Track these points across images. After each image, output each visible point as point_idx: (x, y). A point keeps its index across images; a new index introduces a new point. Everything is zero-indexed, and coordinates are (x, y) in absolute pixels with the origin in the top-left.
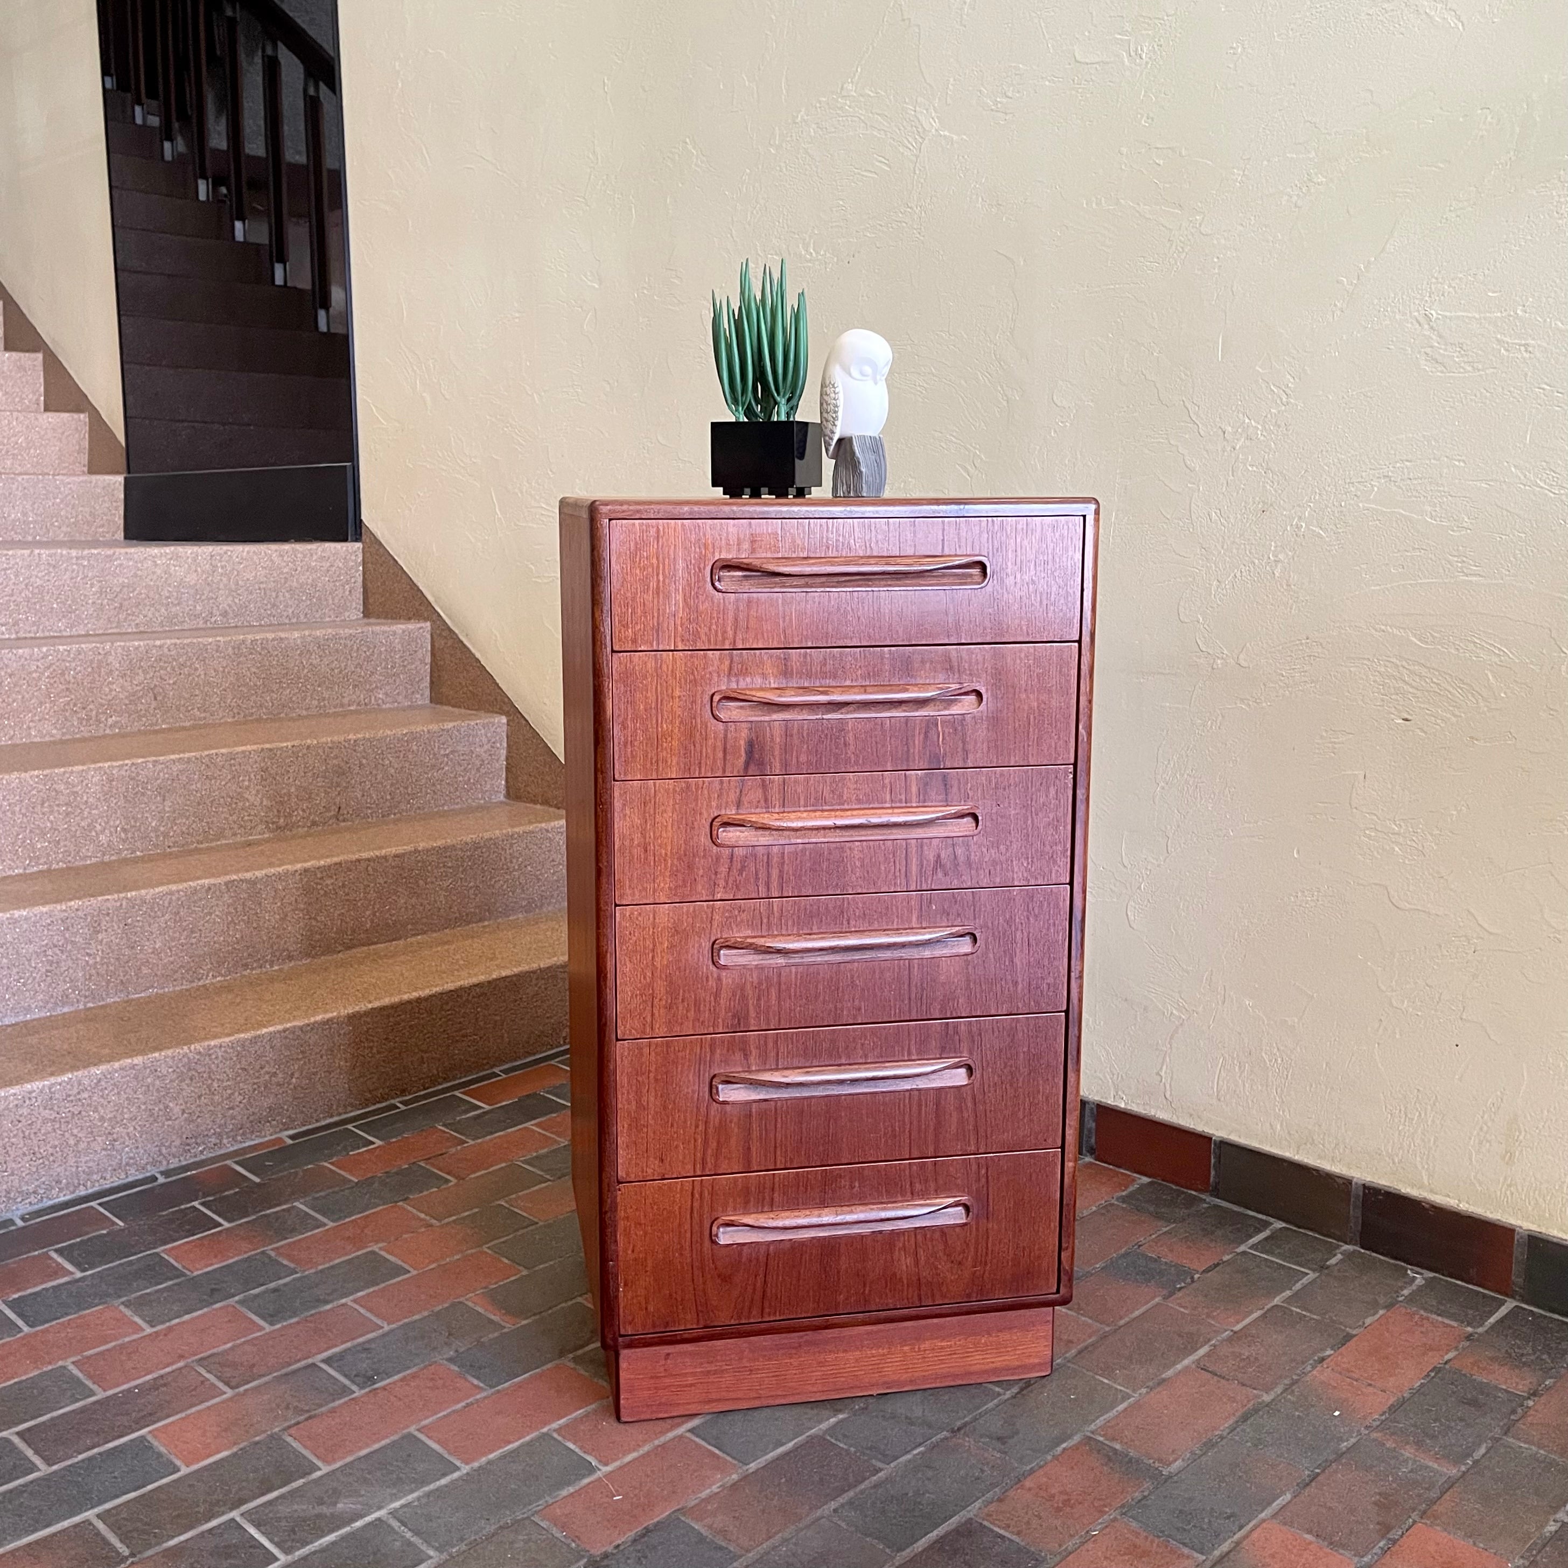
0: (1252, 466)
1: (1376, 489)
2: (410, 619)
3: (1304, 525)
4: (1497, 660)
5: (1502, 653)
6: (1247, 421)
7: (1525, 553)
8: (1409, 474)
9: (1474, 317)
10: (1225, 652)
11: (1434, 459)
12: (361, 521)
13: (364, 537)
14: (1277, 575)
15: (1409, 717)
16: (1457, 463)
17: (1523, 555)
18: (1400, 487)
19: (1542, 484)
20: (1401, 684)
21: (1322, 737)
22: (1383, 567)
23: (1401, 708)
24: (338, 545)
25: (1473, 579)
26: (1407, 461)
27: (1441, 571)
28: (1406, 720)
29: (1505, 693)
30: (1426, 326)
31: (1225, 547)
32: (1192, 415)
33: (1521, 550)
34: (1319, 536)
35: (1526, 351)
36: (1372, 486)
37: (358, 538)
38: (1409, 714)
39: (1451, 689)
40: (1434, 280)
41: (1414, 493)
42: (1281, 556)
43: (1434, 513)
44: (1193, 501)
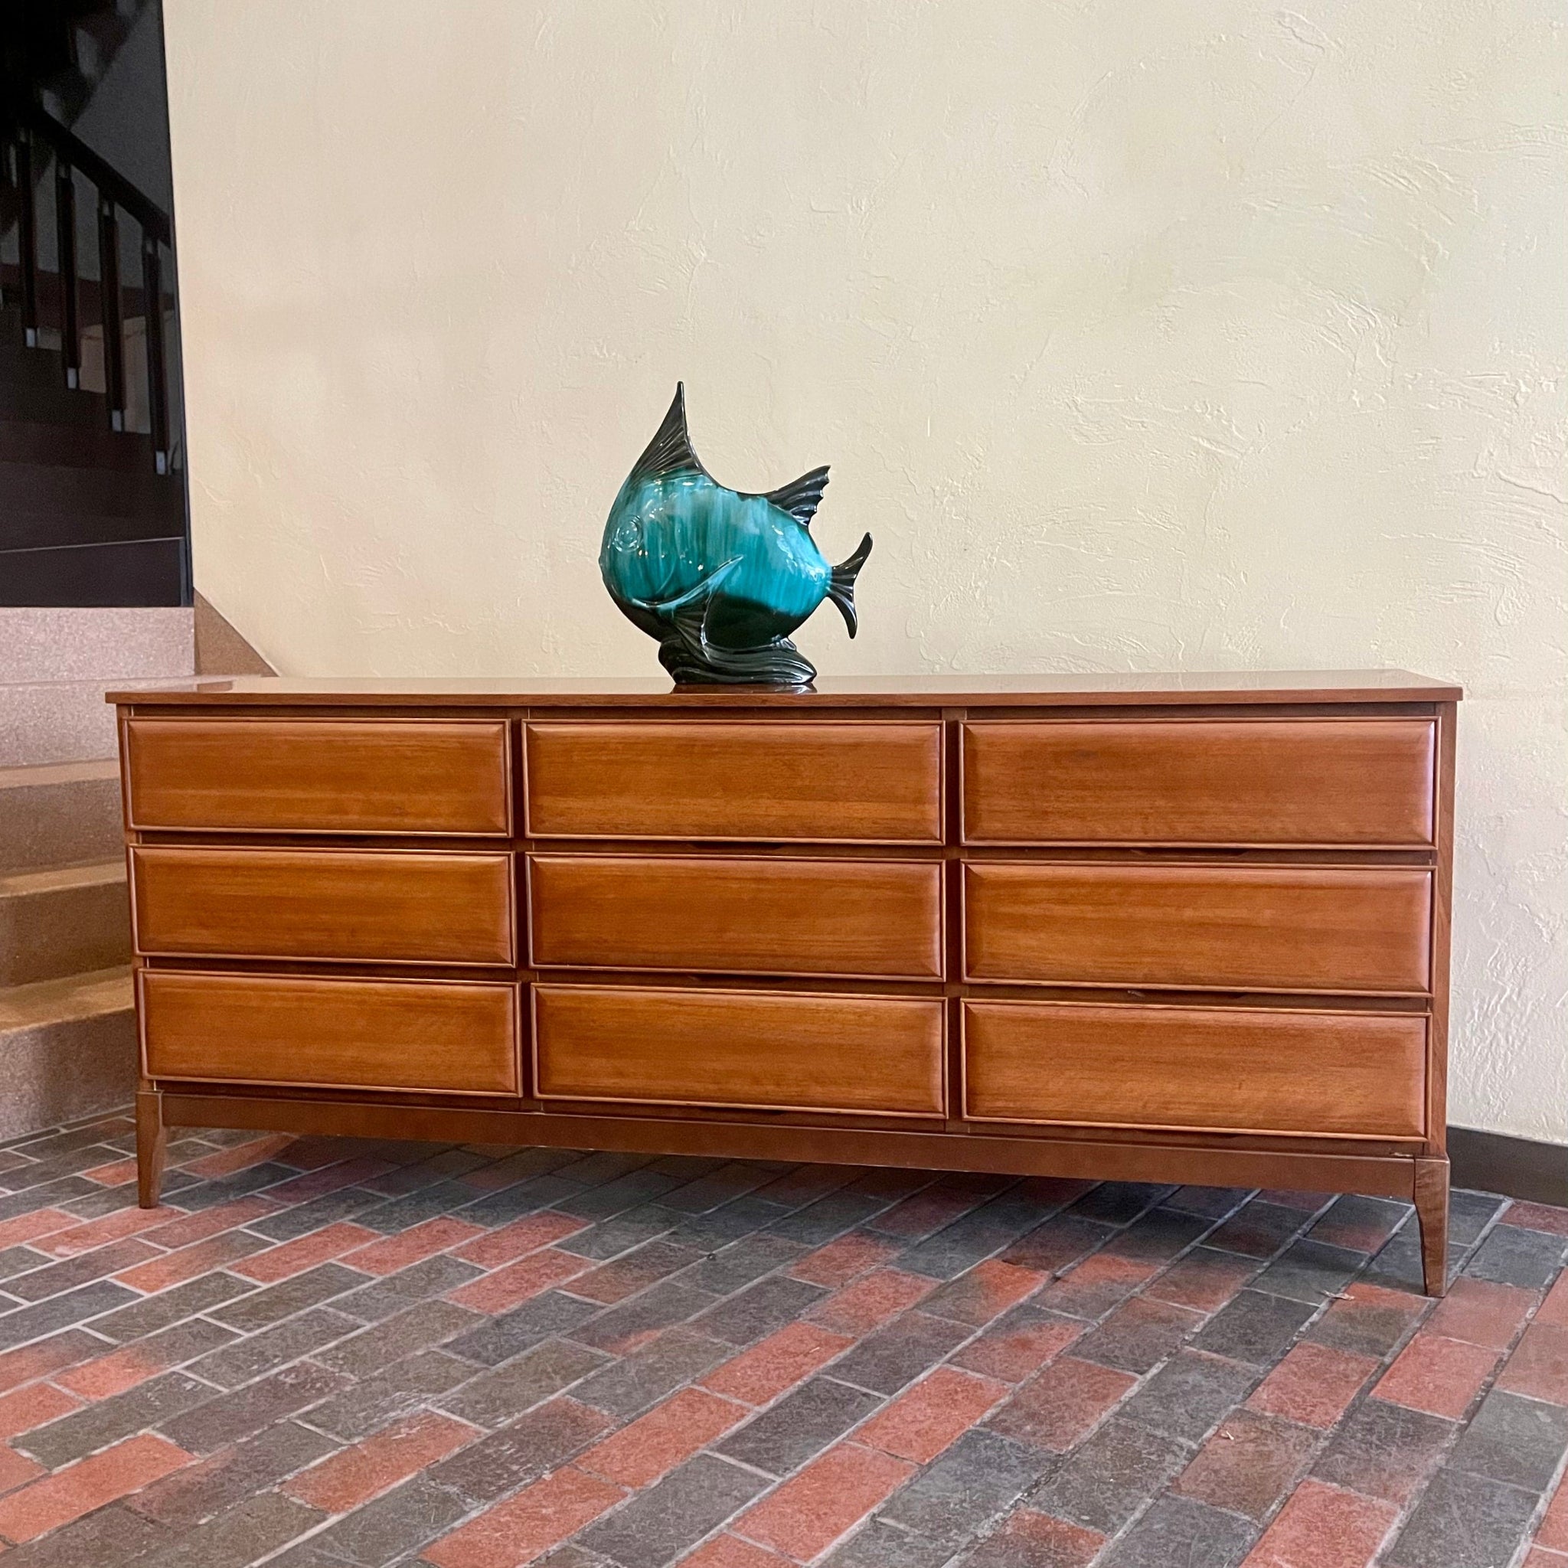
0: (955, 516)
1: (1045, 530)
2: (241, 673)
3: (995, 559)
4: (1135, 652)
5: (1138, 647)
6: (951, 481)
8: (1068, 517)
9: (1106, 403)
11: (1085, 506)
12: (193, 589)
13: (195, 602)
14: (978, 597)
16: (1101, 509)
18: (1062, 528)
19: (1159, 522)
24: (173, 610)
25: (1116, 593)
26: (1066, 508)
27: (1094, 588)
30: (1074, 409)
32: (910, 478)
34: (1007, 566)
35: (1142, 426)
36: (1042, 527)
37: (190, 603)
40: (1077, 376)
41: (1073, 532)
42: (980, 584)
43: (1086, 546)
44: (913, 544)
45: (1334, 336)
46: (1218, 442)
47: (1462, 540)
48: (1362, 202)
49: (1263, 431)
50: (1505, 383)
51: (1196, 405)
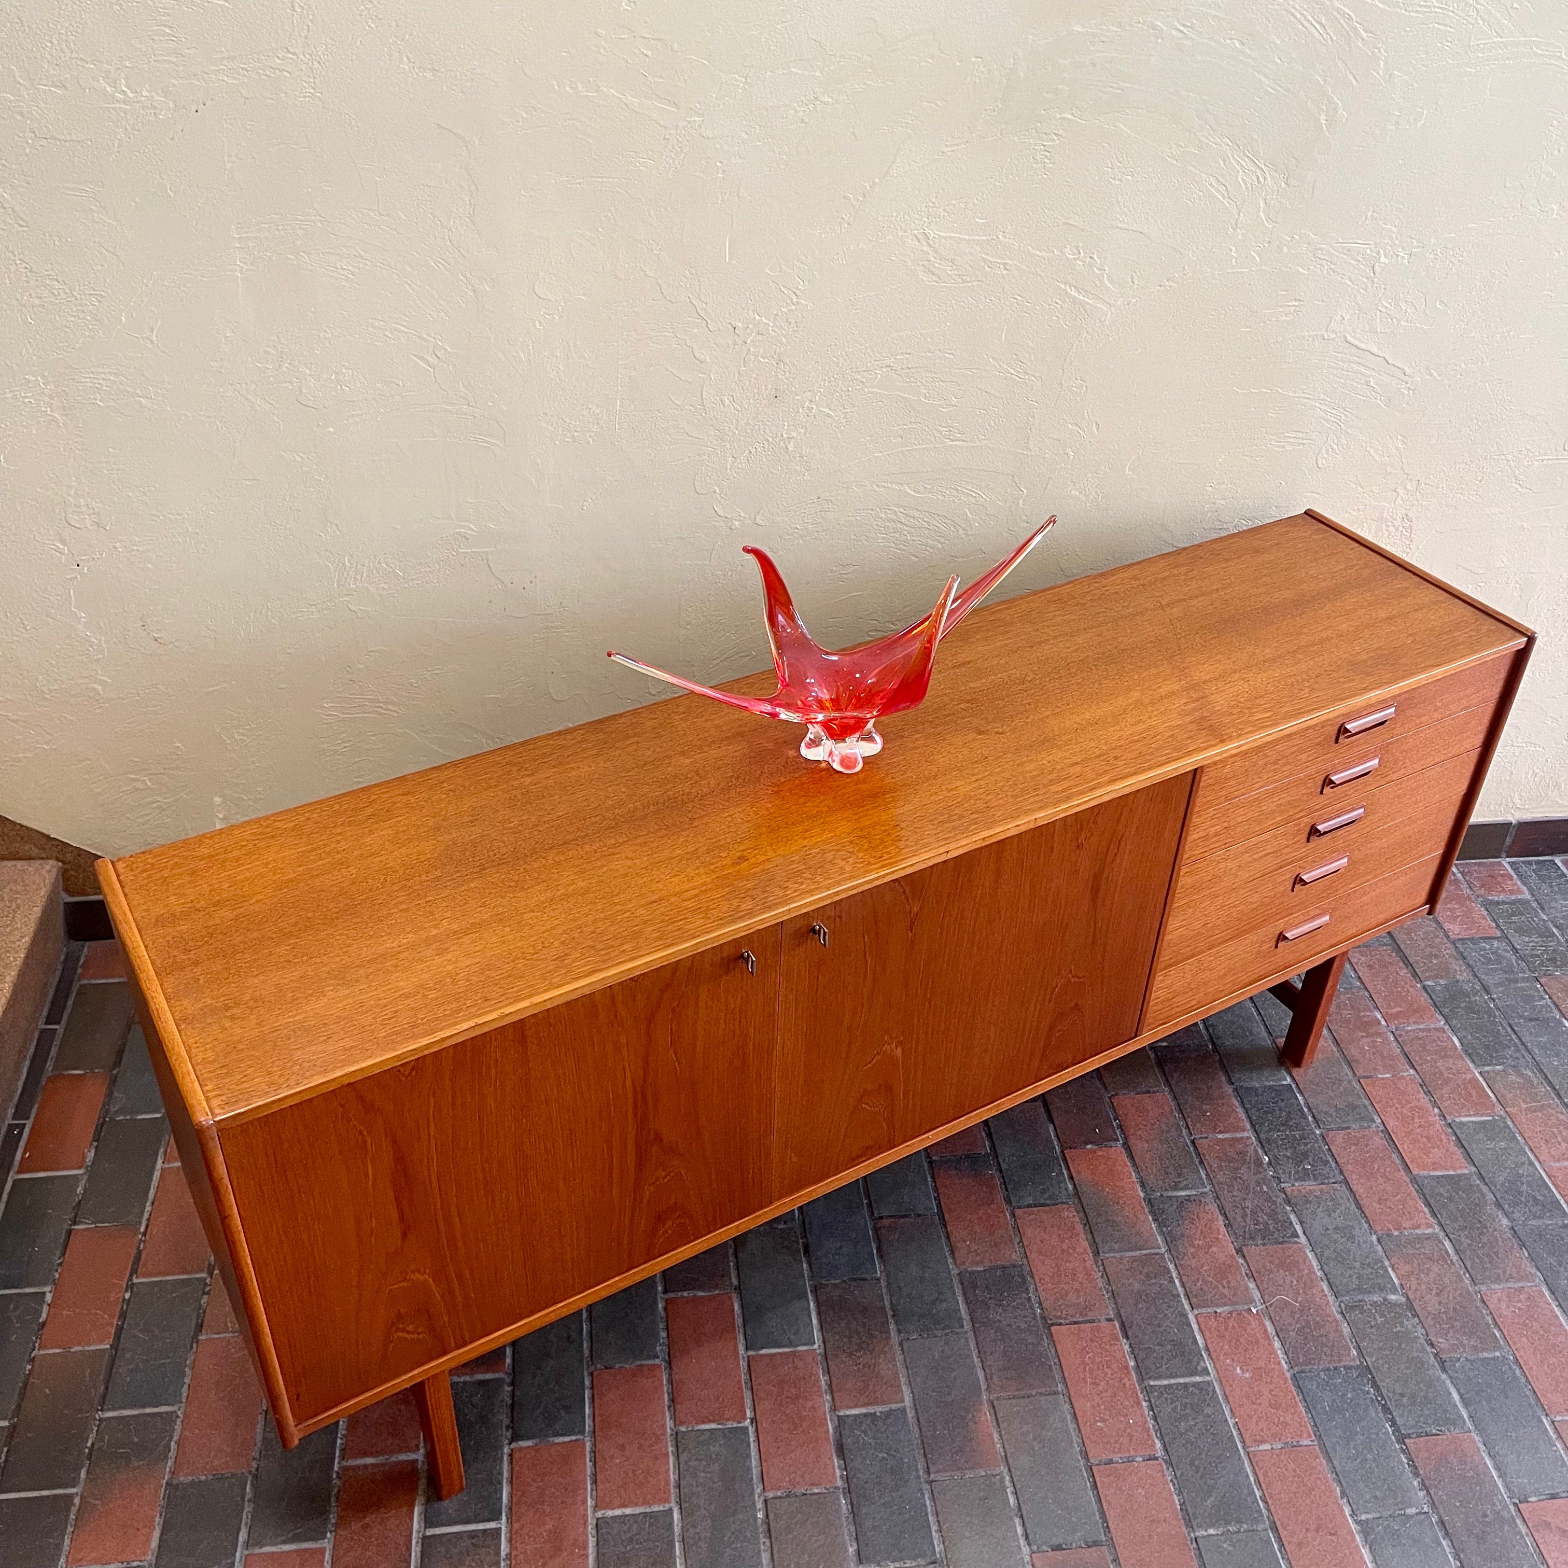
0: (764, 358)
1: (879, 376)
3: (815, 407)
4: (973, 500)
5: (977, 495)
6: (757, 317)
7: (997, 422)
8: (908, 364)
9: (965, 239)
10: (743, 515)
11: (929, 353)
14: (790, 449)
15: (905, 548)
18: (899, 375)
19: (1012, 371)
20: (899, 525)
21: (833, 571)
22: (885, 438)
23: (898, 542)
25: (958, 443)
26: (906, 354)
27: (933, 439)
28: (903, 550)
29: (979, 523)
30: (925, 244)
31: (740, 428)
32: (699, 311)
33: (995, 421)
34: (829, 416)
35: (1005, 269)
36: (876, 373)
39: (938, 524)
40: (931, 205)
41: (913, 380)
42: (794, 434)
43: (928, 395)
44: (705, 389)
45: (1222, 189)
46: (1086, 291)
47: (1303, 395)
48: (1275, 43)
49: (1136, 282)
50: (1368, 251)
51: (1067, 250)
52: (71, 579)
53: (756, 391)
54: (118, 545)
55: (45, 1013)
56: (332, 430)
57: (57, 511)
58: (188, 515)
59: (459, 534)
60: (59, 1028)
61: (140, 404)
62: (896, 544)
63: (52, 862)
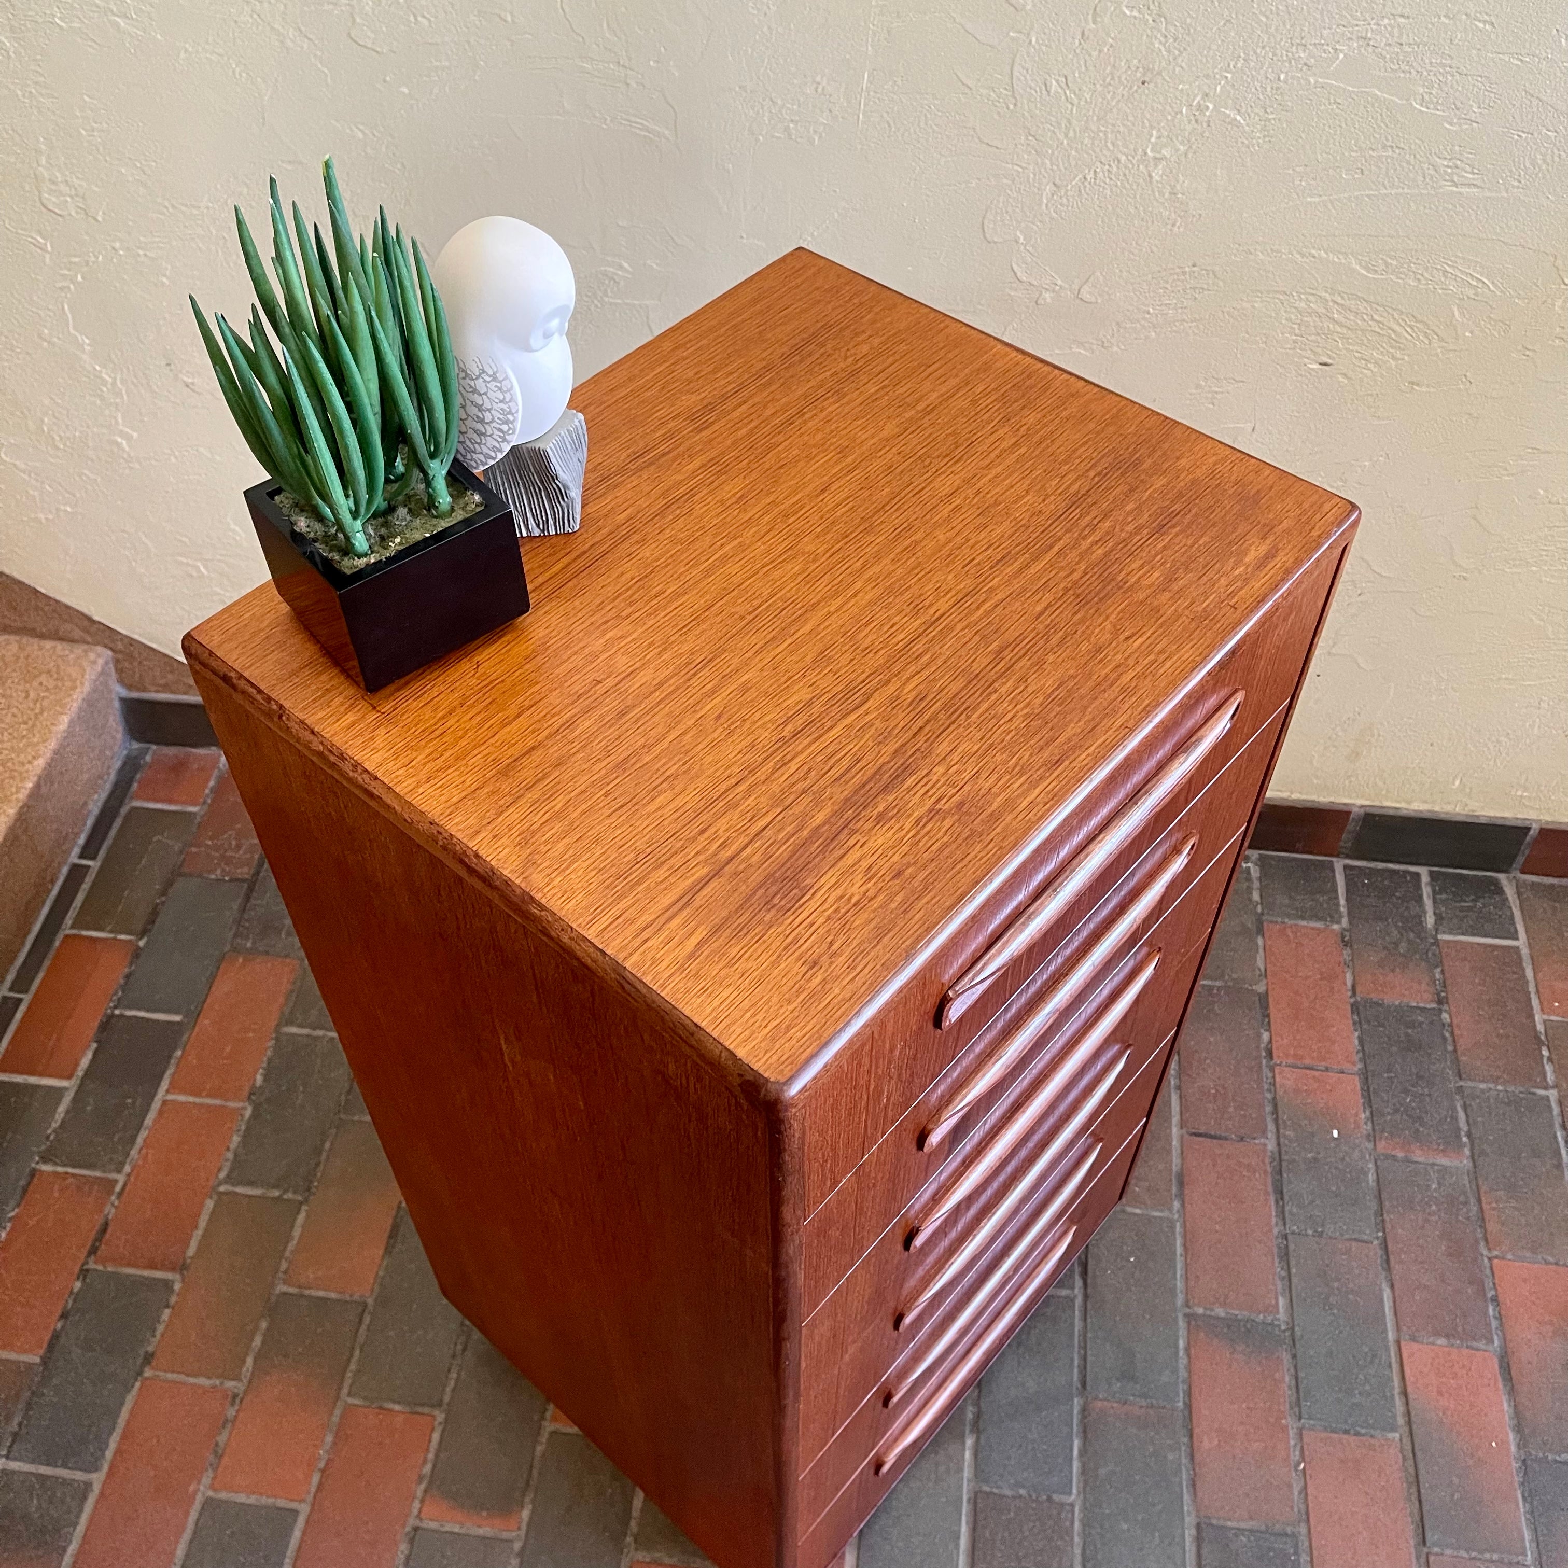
1: (1341, 56)
3: (1211, 106)
4: (1471, 293)
5: (1480, 285)
7: (1549, 158)
8: (1401, 35)
10: (1059, 282)
11: (1446, 16)
14: (1157, 178)
15: (1329, 361)
16: (1481, 25)
17: (1544, 161)
20: (1327, 324)
21: (1198, 386)
22: (1331, 172)
23: (1319, 350)
25: (1464, 190)
26: (1402, 16)
28: (1326, 364)
29: (1471, 332)
31: (1071, 134)
33: (1544, 155)
36: (1336, 50)
38: (1330, 357)
39: (1397, 328)
41: (1404, 67)
42: (1166, 152)
43: (1426, 97)
44: (1018, 60)
52: (61, 289)
53: (1108, 70)
54: (117, 245)
55: (82, 840)
56: (406, 91)
57: (27, 188)
58: (208, 208)
59: (605, 274)
60: (94, 865)
61: (117, 25)
62: (1315, 353)
63: (99, 649)
